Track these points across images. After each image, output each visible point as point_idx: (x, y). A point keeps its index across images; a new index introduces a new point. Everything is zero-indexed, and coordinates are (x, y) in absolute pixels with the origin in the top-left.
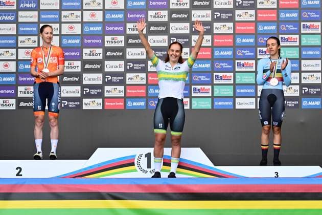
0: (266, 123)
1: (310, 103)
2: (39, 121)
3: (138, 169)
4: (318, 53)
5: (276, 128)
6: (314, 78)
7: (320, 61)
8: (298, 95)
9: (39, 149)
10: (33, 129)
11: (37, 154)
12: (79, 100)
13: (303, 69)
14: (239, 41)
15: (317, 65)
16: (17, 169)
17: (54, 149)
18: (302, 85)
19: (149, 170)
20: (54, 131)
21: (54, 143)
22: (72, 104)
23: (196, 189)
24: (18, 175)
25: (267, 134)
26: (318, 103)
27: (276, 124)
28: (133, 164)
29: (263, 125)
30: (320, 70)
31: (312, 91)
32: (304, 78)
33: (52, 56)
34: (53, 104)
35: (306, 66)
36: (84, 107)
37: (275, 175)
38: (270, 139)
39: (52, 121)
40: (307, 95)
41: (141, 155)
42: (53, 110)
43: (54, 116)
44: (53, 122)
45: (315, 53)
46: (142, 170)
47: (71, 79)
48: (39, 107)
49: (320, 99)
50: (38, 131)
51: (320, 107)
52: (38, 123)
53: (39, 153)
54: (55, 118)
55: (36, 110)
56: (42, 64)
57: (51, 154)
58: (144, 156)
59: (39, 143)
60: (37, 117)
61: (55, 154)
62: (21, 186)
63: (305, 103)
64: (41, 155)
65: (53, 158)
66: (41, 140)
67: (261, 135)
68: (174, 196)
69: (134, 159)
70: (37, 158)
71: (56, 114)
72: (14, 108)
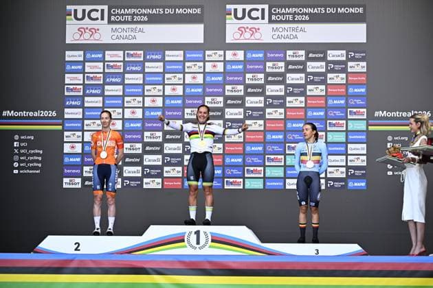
0: (303, 203)
1: (356, 184)
2: (99, 199)
3: (187, 245)
4: (364, 137)
5: (313, 209)
6: (360, 161)
7: (365, 145)
8: (345, 176)
9: (97, 226)
10: (92, 207)
11: (96, 230)
12: (140, 179)
13: (349, 152)
14: (289, 125)
15: (363, 149)
16: (75, 244)
17: (111, 226)
18: (348, 167)
19: (198, 246)
20: (112, 209)
21: (111, 220)
22: (133, 184)
23: (235, 266)
24: (76, 249)
25: (304, 213)
26: (363, 184)
27: (313, 204)
28: (183, 241)
29: (301, 205)
30: (365, 153)
31: (358, 173)
32: (351, 161)
33: (111, 139)
34: (110, 184)
35: (352, 149)
36: (145, 186)
37: (316, 252)
38: (309, 219)
39: (109, 200)
40: (353, 177)
41: (190, 233)
42: (110, 190)
43: (112, 195)
44: (111, 201)
45: (360, 137)
46: (191, 246)
47: (133, 160)
48: (98, 187)
49: (365, 180)
50: (97, 209)
51: (365, 188)
52: (97, 202)
53: (98, 229)
54: (113, 198)
55: (95, 189)
56: (101, 147)
57: (108, 230)
58: (193, 233)
59: (97, 220)
60: (96, 196)
61: (112, 231)
62: (71, 261)
63: (351, 184)
64: (99, 231)
65: (110, 234)
66: (99, 218)
67: (299, 214)
68: (213, 272)
69: (184, 236)
70: (97, 234)
71: (113, 194)
72: (80, 186)
